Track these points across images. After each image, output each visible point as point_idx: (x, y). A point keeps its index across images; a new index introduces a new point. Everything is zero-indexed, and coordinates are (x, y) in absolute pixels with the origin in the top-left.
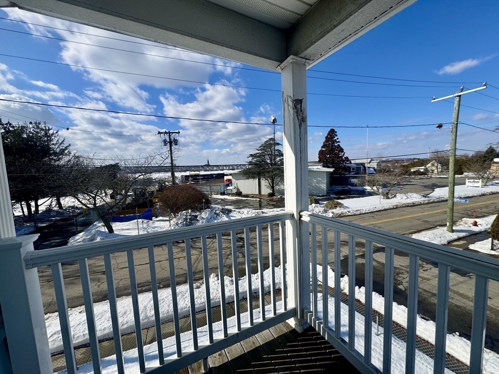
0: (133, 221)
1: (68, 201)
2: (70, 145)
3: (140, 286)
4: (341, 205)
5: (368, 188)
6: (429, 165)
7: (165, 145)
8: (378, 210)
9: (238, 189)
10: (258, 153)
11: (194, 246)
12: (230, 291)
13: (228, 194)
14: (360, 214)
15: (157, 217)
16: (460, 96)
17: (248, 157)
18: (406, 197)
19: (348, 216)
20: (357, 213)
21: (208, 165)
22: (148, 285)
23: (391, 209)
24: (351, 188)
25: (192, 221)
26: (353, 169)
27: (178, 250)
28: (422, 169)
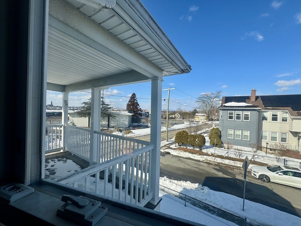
4: (131, 132)
6: (176, 115)
16: (169, 90)
19: (134, 137)
26: (144, 115)
28: (173, 116)
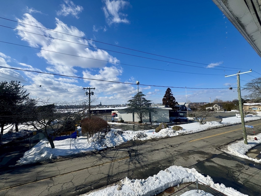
0: (66, 140)
1: (21, 127)
2: (29, 94)
3: (78, 188)
4: (181, 128)
5: (189, 118)
6: (214, 106)
7: (87, 95)
8: (201, 131)
9: (121, 119)
10: (133, 100)
11: (106, 156)
12: (142, 191)
13: (116, 122)
14: (192, 133)
15: (79, 136)
16: (239, 75)
17: (128, 102)
18: (211, 123)
19: (187, 134)
20: (191, 133)
21: (101, 105)
22: (84, 187)
23: (207, 130)
24: (180, 118)
25: (102, 139)
26: (180, 108)
27: (97, 159)
28: (211, 108)
